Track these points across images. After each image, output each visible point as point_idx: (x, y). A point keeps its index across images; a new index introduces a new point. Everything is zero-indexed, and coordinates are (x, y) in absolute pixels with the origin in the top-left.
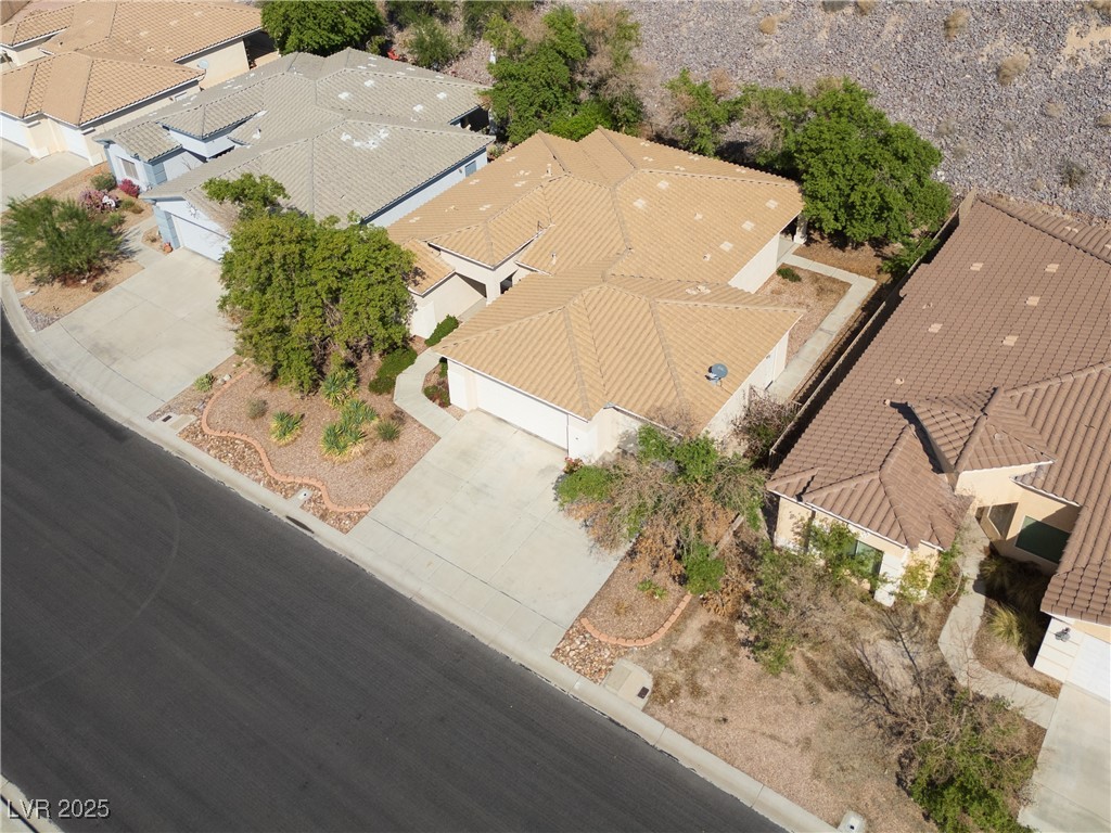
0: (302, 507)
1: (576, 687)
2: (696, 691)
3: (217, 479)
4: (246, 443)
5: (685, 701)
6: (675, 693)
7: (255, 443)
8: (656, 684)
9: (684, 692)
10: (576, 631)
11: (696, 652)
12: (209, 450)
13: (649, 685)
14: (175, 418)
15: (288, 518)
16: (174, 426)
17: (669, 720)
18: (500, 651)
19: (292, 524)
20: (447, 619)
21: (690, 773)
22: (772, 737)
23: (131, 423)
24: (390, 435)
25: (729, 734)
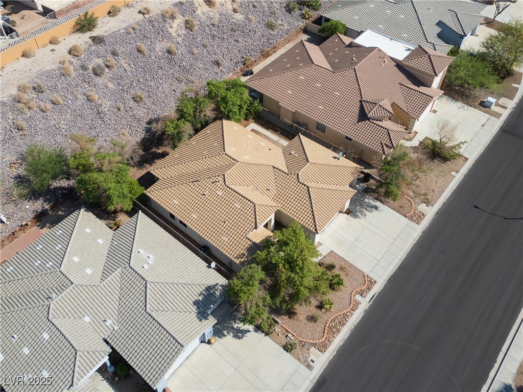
0: (365, 297)
1: (427, 220)
2: (426, 194)
3: (350, 332)
4: (331, 322)
5: (429, 197)
6: (427, 199)
7: (332, 318)
8: (425, 202)
9: (426, 197)
10: (411, 218)
11: (414, 192)
12: (334, 337)
13: (425, 204)
14: (312, 357)
15: (369, 302)
16: (318, 357)
17: (434, 202)
18: (418, 238)
19: (372, 300)
20: (409, 251)
21: (447, 200)
22: (436, 182)
23: (314, 379)
24: (331, 267)
25: (436, 190)
